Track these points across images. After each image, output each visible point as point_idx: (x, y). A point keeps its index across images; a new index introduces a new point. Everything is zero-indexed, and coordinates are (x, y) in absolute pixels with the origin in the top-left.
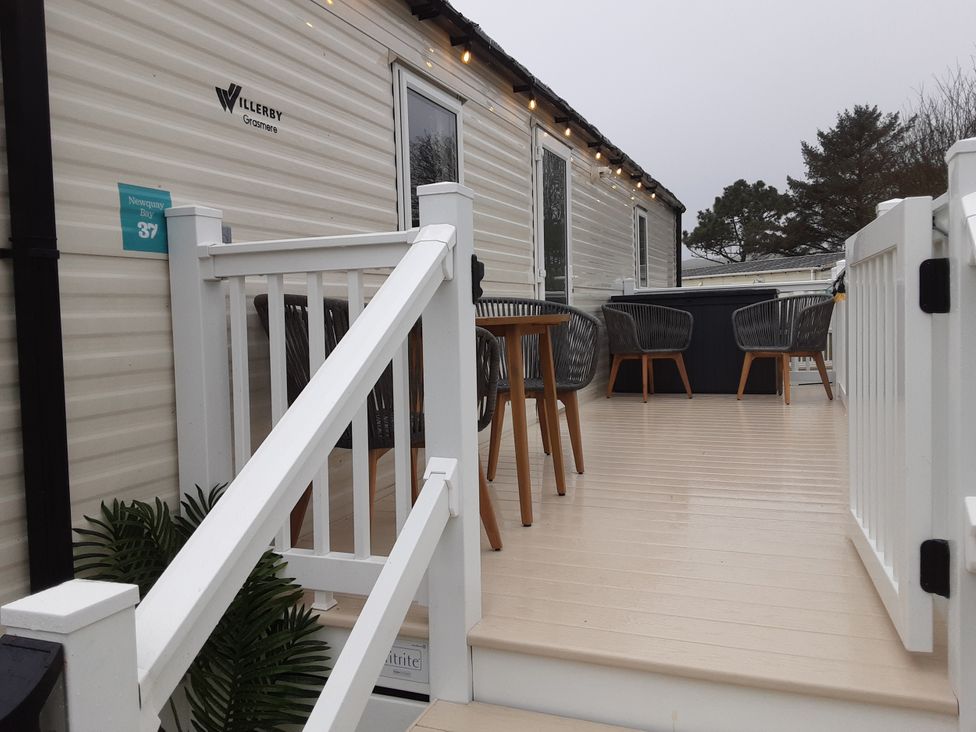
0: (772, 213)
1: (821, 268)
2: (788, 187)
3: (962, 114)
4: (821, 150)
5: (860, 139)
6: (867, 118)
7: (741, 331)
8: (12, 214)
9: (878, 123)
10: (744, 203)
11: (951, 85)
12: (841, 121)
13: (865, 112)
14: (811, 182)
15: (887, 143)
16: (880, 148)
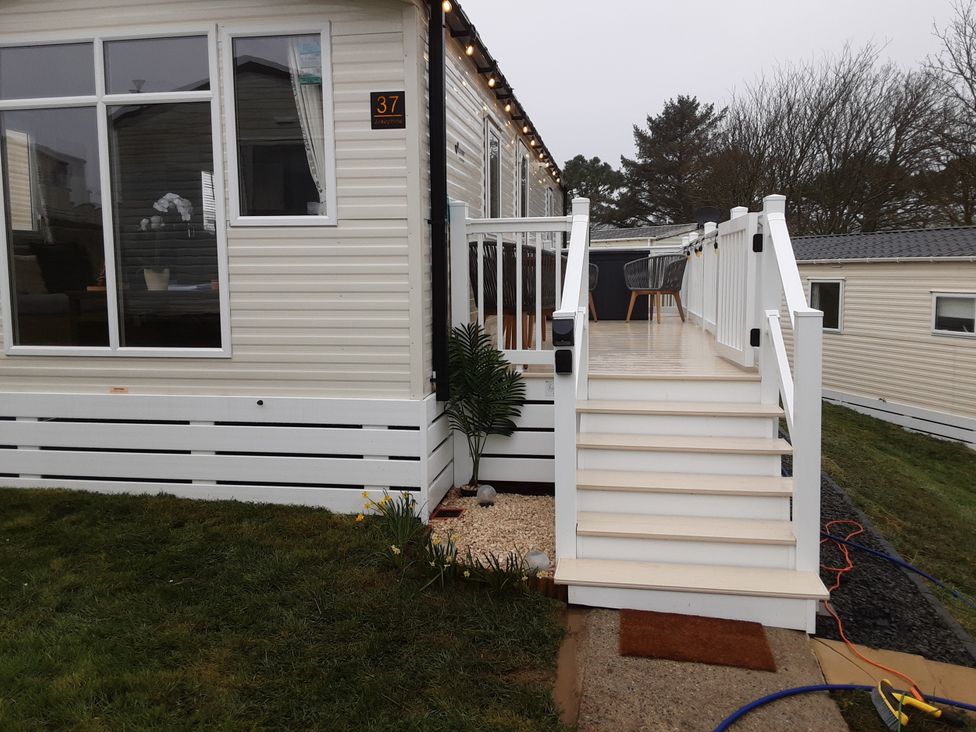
0: (606, 187)
1: (657, 237)
2: (621, 165)
3: (764, 114)
4: (649, 133)
5: (682, 125)
6: (689, 107)
7: (629, 278)
8: (432, 206)
9: (697, 112)
10: (583, 177)
11: (757, 89)
12: (667, 108)
13: (687, 102)
14: (640, 161)
15: (703, 131)
16: (698, 135)
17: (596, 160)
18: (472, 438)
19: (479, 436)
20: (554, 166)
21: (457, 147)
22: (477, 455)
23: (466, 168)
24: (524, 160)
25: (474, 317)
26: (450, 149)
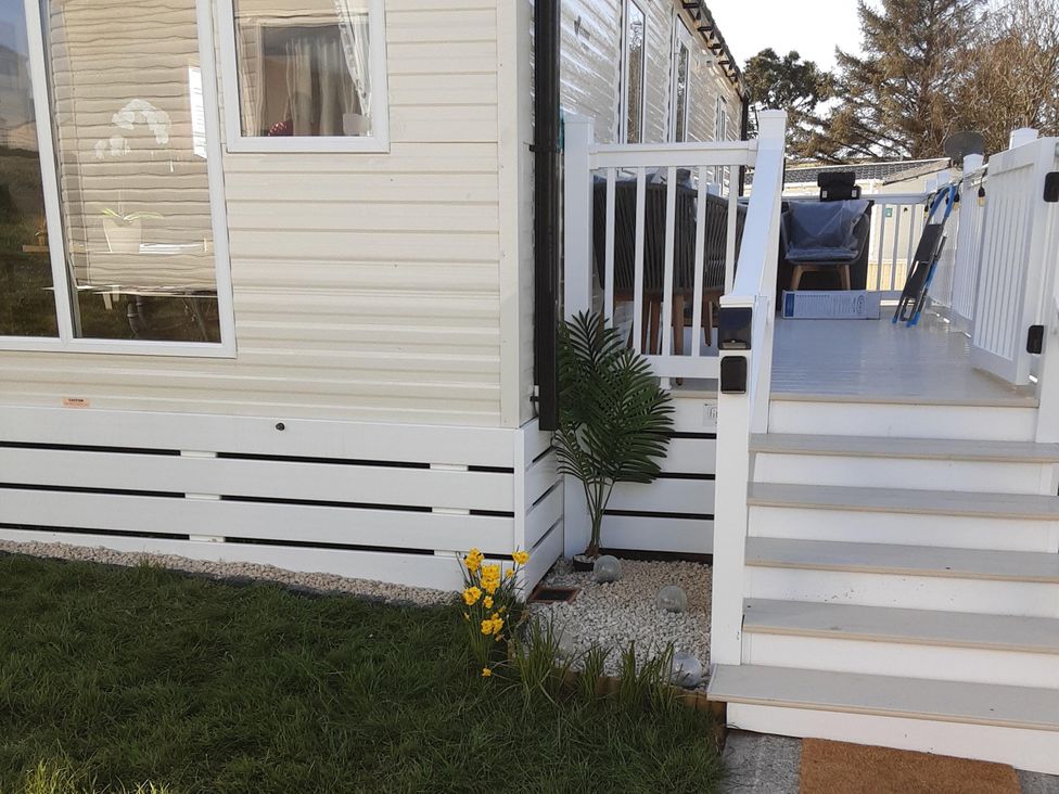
0: (807, 99)
1: (884, 180)
2: (836, 63)
4: (882, 11)
10: (771, 83)
14: (864, 57)
16: (957, 15)
17: (795, 56)
18: (592, 487)
19: (602, 484)
20: (731, 62)
21: (577, 23)
22: (599, 512)
23: (592, 61)
24: (684, 50)
25: (598, 302)
26: (566, 27)
